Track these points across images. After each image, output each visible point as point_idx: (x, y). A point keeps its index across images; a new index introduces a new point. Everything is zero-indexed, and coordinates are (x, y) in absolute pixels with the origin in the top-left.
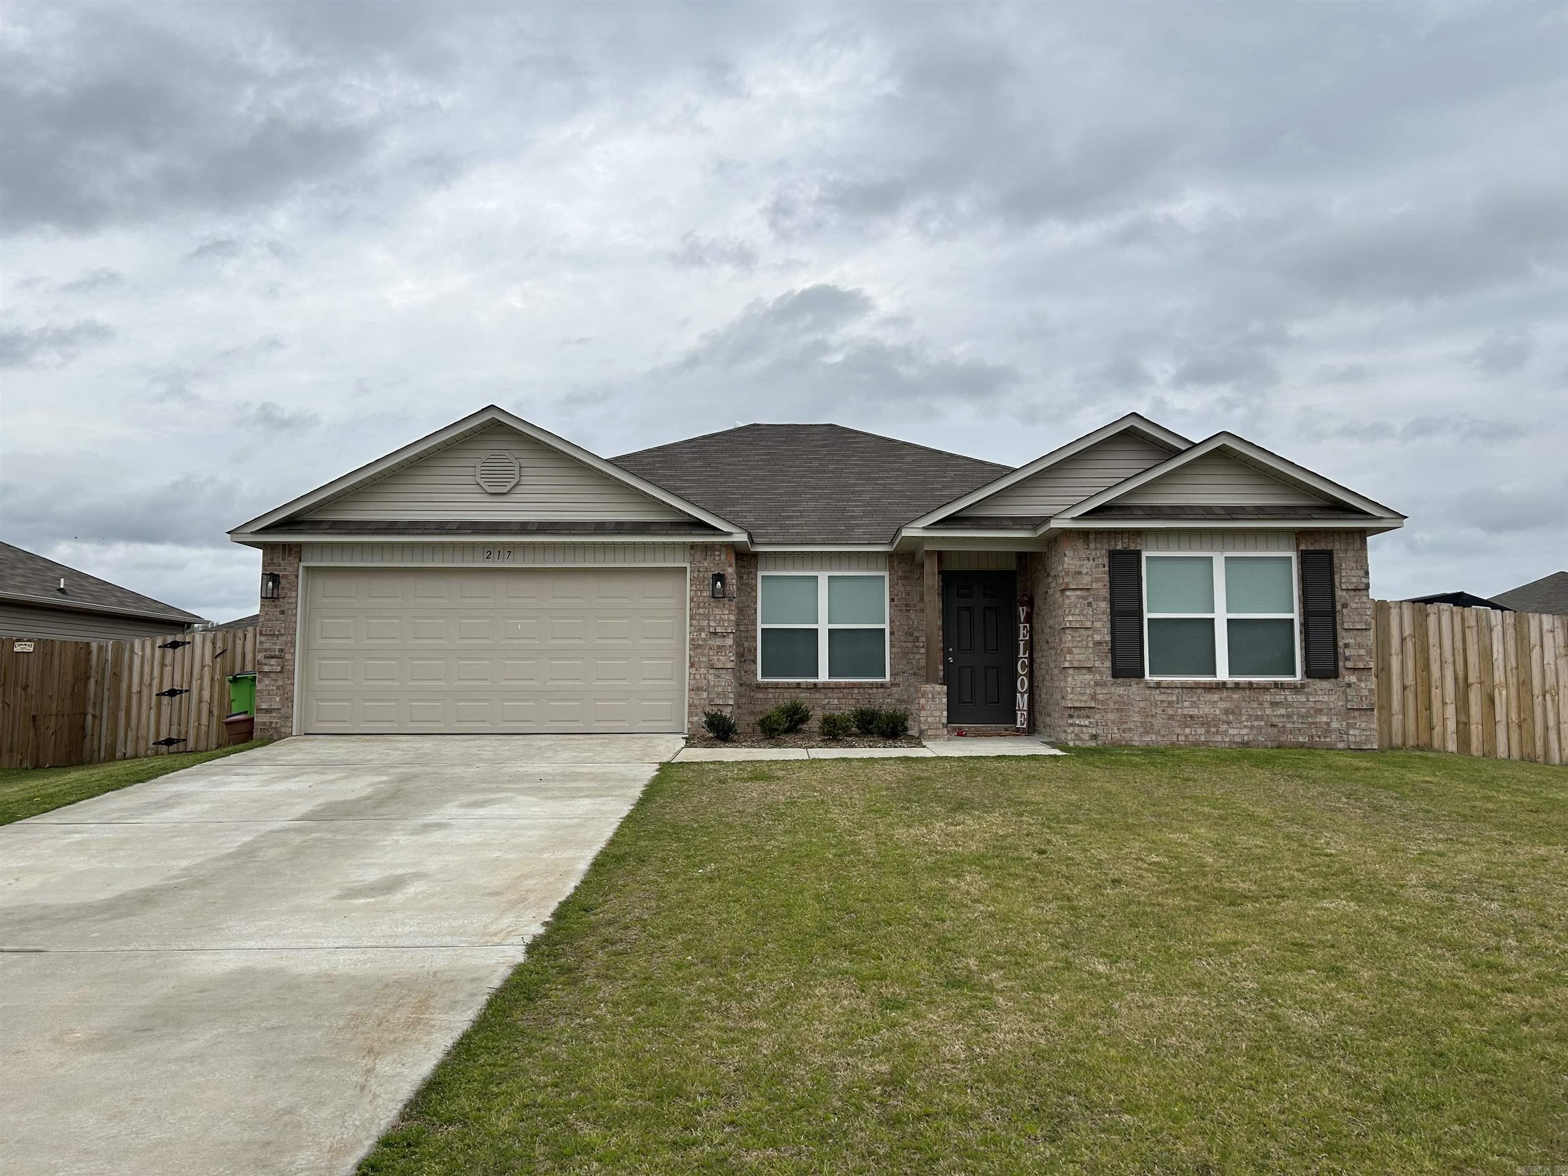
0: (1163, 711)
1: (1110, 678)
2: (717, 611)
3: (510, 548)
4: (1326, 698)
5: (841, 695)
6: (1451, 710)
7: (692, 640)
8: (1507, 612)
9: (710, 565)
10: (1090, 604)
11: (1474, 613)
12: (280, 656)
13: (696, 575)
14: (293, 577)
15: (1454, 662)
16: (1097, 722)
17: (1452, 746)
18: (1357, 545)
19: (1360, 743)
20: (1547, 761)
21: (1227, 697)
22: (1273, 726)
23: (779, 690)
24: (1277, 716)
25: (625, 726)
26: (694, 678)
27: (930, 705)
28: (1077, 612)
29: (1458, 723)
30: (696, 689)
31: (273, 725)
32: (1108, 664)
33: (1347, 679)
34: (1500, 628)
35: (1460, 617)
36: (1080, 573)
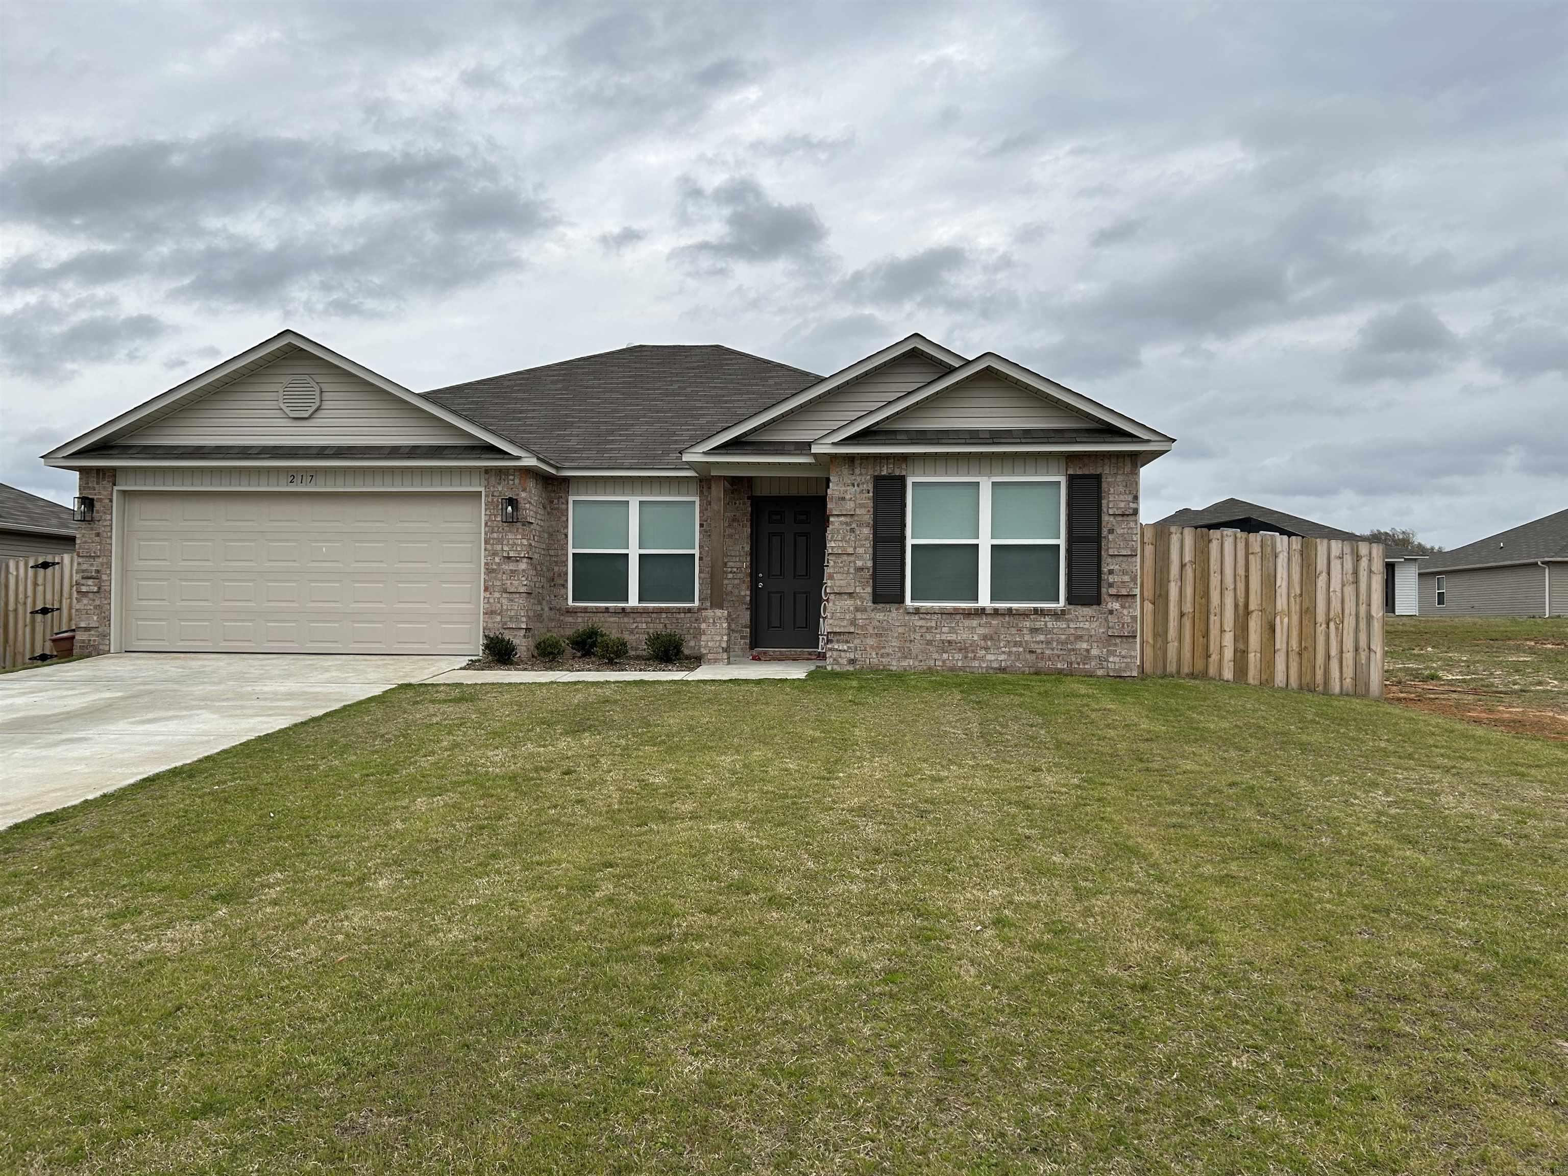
0: (922, 636)
1: (870, 604)
2: (510, 536)
3: (313, 473)
4: (1087, 625)
5: (649, 620)
6: (1229, 638)
7: (486, 564)
8: (1294, 538)
9: (504, 490)
10: (852, 530)
11: (1259, 539)
12: (97, 577)
13: (490, 500)
14: (107, 501)
15: (1235, 589)
16: (856, 648)
17: (1228, 674)
18: (1128, 469)
19: (1120, 670)
20: (1326, 692)
21: (986, 623)
22: (1031, 652)
23: (587, 615)
24: (1036, 642)
25: (425, 648)
26: (488, 602)
27: (711, 630)
28: (839, 538)
29: (1235, 651)
30: (489, 613)
31: (92, 643)
32: (869, 590)
33: (1110, 606)
34: (1286, 554)
35: (1244, 544)
36: (843, 499)
